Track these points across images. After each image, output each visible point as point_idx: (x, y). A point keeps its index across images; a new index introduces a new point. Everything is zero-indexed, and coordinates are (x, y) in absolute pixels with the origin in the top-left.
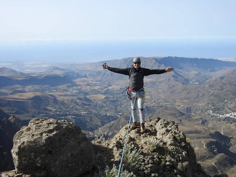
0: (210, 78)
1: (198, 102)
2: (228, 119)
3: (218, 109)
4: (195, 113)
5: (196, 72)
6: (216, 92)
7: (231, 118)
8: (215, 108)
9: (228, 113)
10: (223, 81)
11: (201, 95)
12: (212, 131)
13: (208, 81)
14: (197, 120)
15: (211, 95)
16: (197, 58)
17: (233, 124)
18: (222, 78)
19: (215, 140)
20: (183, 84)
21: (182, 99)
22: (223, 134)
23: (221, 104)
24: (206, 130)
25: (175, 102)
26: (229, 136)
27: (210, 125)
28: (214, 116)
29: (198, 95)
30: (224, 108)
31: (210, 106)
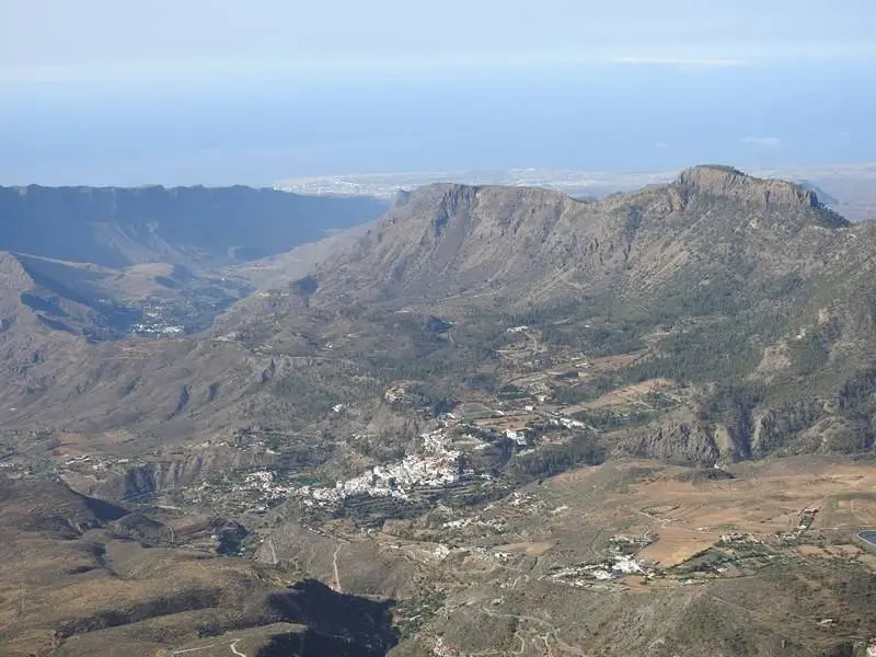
0: (245, 292)
1: (188, 432)
2: (358, 506)
3: (304, 460)
4: (177, 499)
5: (165, 269)
6: (281, 363)
7: (376, 497)
8: (286, 458)
9: (359, 473)
10: (314, 302)
11: (199, 390)
12: (282, 584)
13: (230, 310)
14: (192, 533)
15: (257, 388)
16: (160, 187)
17: (386, 528)
18: (306, 286)
19: (299, 628)
20: (93, 338)
21: (95, 428)
22: (338, 589)
23: (315, 429)
24: (246, 581)
25: (54, 447)
26: (372, 597)
27: (268, 555)
28: (281, 500)
29: (185, 396)
30: (331, 448)
31: (255, 447)
